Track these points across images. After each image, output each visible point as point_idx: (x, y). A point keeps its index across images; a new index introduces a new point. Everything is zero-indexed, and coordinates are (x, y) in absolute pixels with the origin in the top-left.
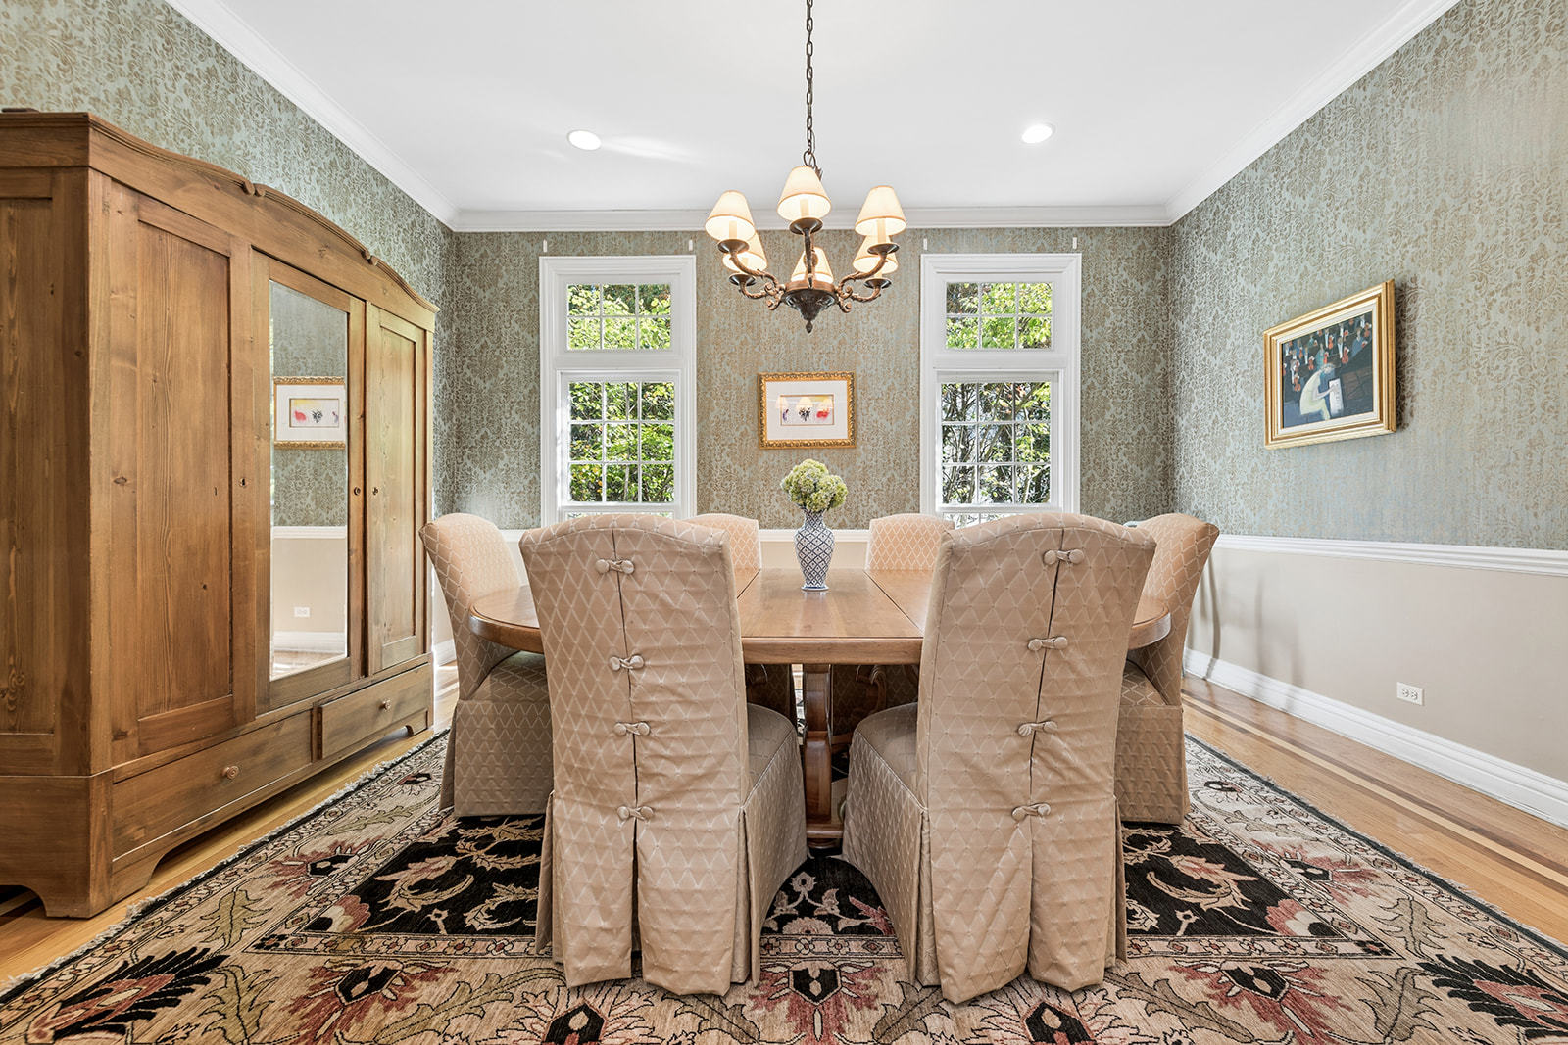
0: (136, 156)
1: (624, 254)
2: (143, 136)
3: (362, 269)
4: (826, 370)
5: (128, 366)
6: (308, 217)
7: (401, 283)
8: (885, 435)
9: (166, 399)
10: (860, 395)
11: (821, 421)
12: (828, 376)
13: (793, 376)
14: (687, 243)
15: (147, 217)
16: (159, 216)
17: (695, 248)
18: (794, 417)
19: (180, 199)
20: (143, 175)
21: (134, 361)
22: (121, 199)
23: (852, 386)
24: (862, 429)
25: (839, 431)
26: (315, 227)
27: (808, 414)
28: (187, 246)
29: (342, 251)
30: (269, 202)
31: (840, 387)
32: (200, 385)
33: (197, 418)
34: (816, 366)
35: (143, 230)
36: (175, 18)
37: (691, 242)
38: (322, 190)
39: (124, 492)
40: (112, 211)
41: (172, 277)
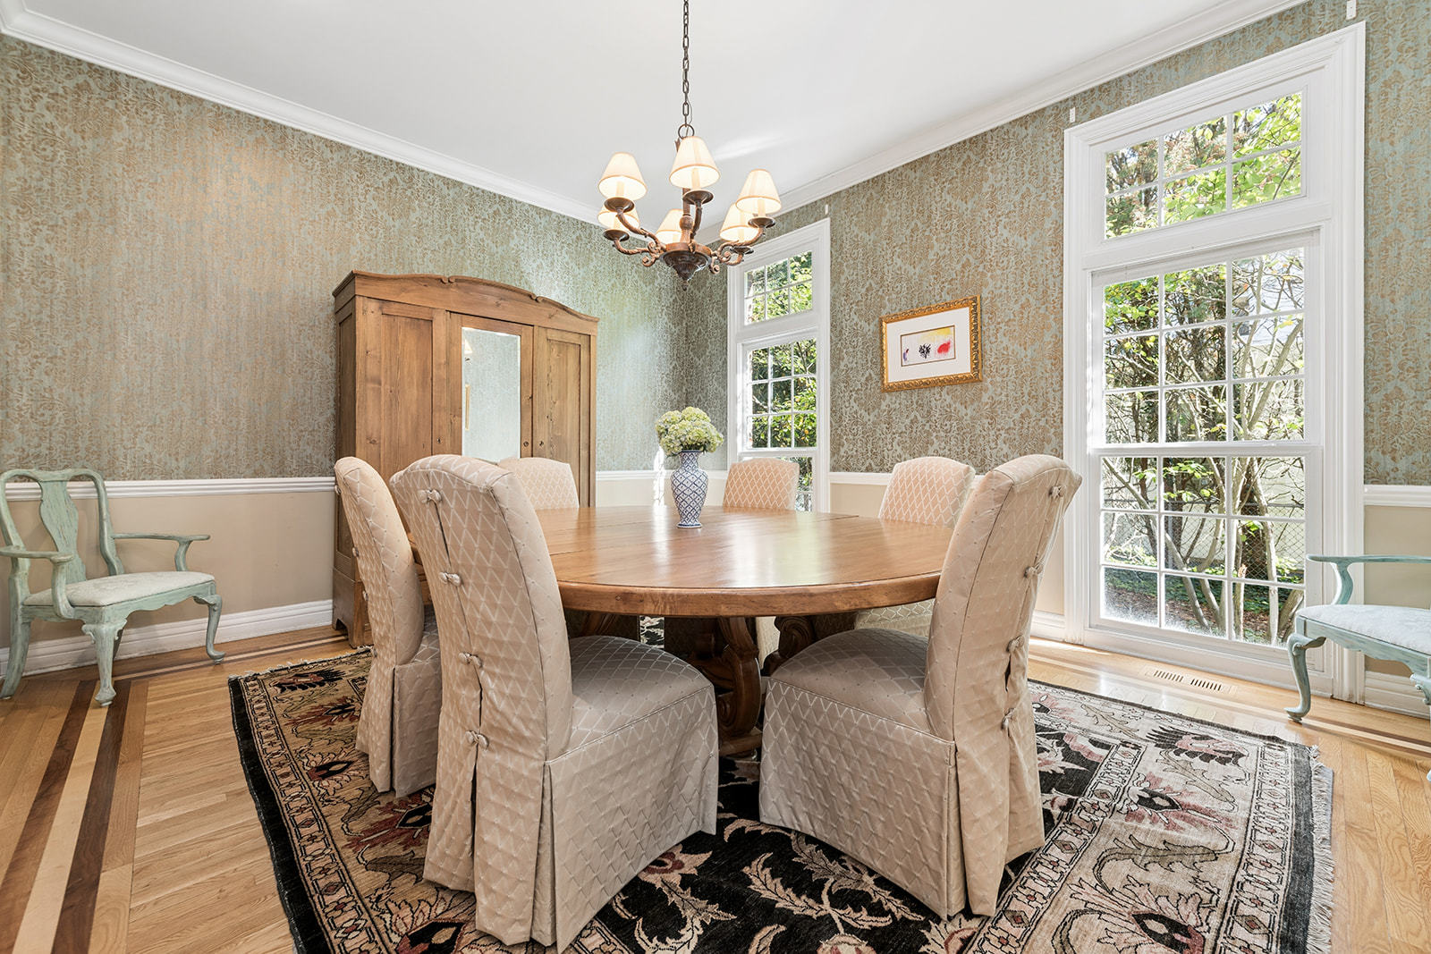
0: (380, 283)
1: (779, 235)
2: (380, 272)
3: (532, 307)
4: (949, 299)
5: (377, 386)
6: (488, 285)
7: (564, 308)
8: (1018, 363)
9: (397, 400)
10: (986, 321)
11: (942, 356)
12: (948, 307)
13: (912, 314)
14: (824, 208)
15: (385, 311)
16: (394, 309)
17: (830, 211)
18: (915, 355)
19: (404, 298)
20: (383, 291)
21: (380, 384)
22: (373, 305)
23: (974, 313)
24: (990, 359)
25: (960, 364)
26: (493, 290)
27: (928, 351)
28: (408, 320)
29: (512, 299)
30: (459, 284)
31: (961, 317)
32: (415, 391)
33: (413, 408)
34: (938, 298)
35: (386, 318)
36: (475, 191)
37: (827, 206)
38: (570, 257)
39: (374, 448)
40: (369, 313)
41: (400, 337)
